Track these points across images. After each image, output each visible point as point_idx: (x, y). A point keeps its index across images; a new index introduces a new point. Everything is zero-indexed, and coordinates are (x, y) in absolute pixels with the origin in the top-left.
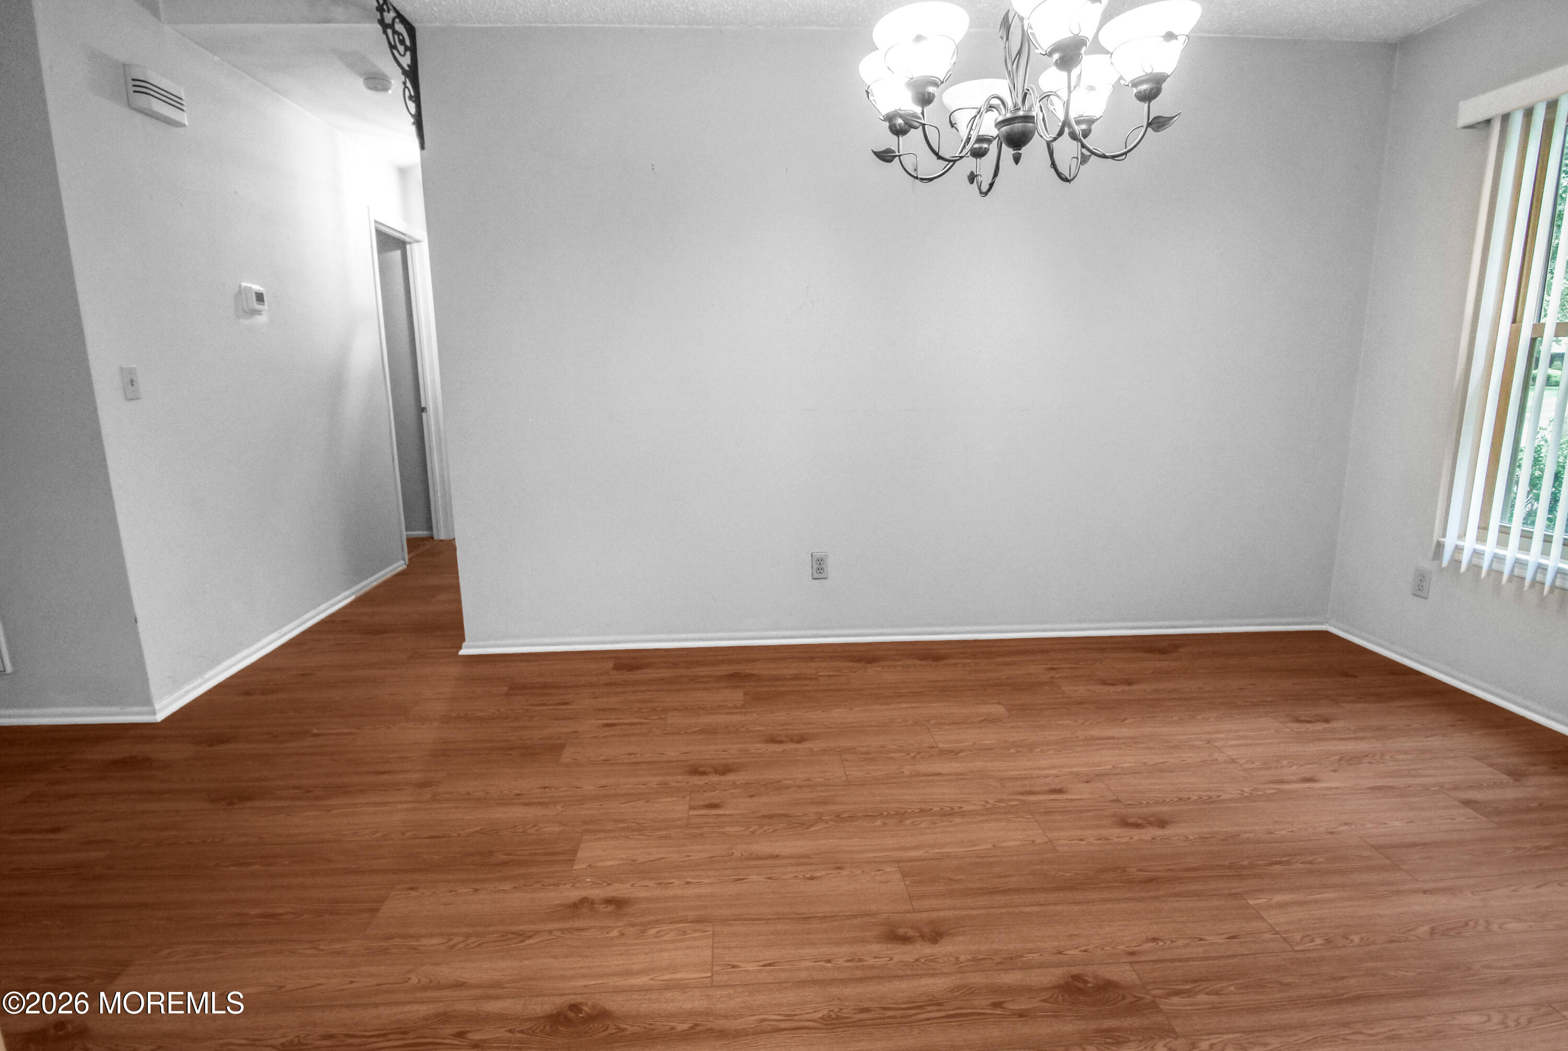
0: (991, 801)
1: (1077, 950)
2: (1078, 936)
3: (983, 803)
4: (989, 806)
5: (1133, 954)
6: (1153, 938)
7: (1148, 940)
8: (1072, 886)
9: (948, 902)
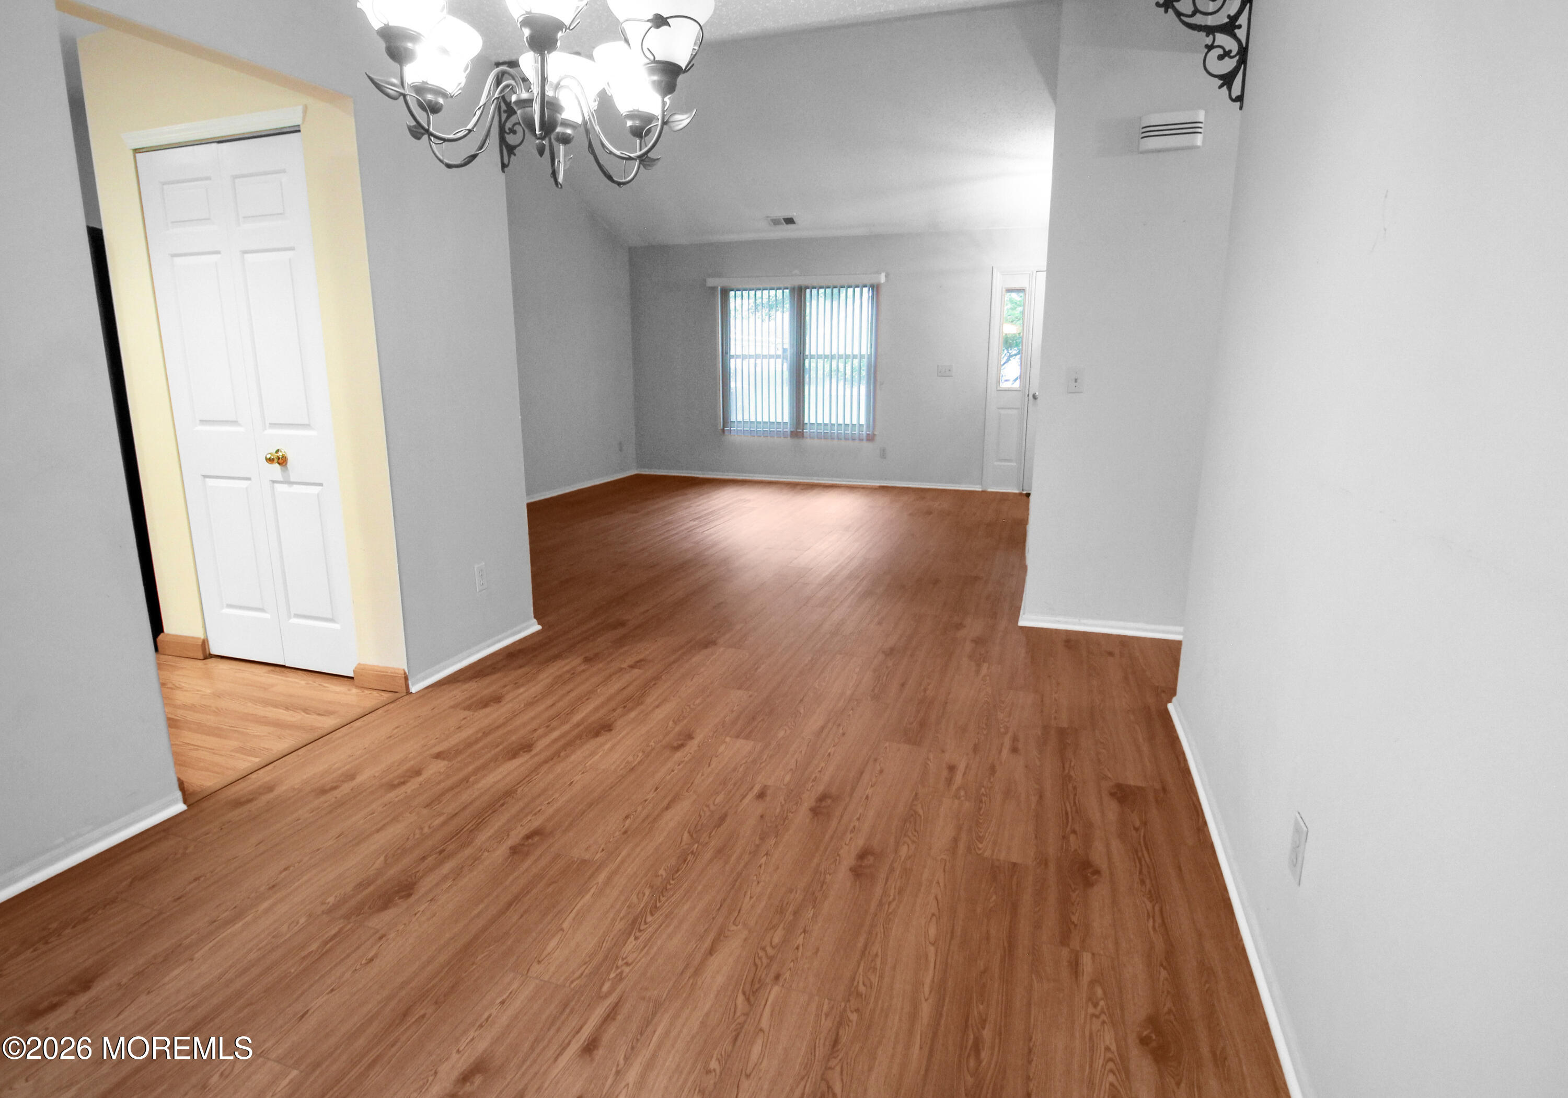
0: (627, 969)
1: (422, 910)
2: (428, 919)
3: (630, 960)
4: (620, 963)
5: (381, 938)
6: (373, 960)
7: (376, 956)
8: (467, 950)
9: (534, 870)
